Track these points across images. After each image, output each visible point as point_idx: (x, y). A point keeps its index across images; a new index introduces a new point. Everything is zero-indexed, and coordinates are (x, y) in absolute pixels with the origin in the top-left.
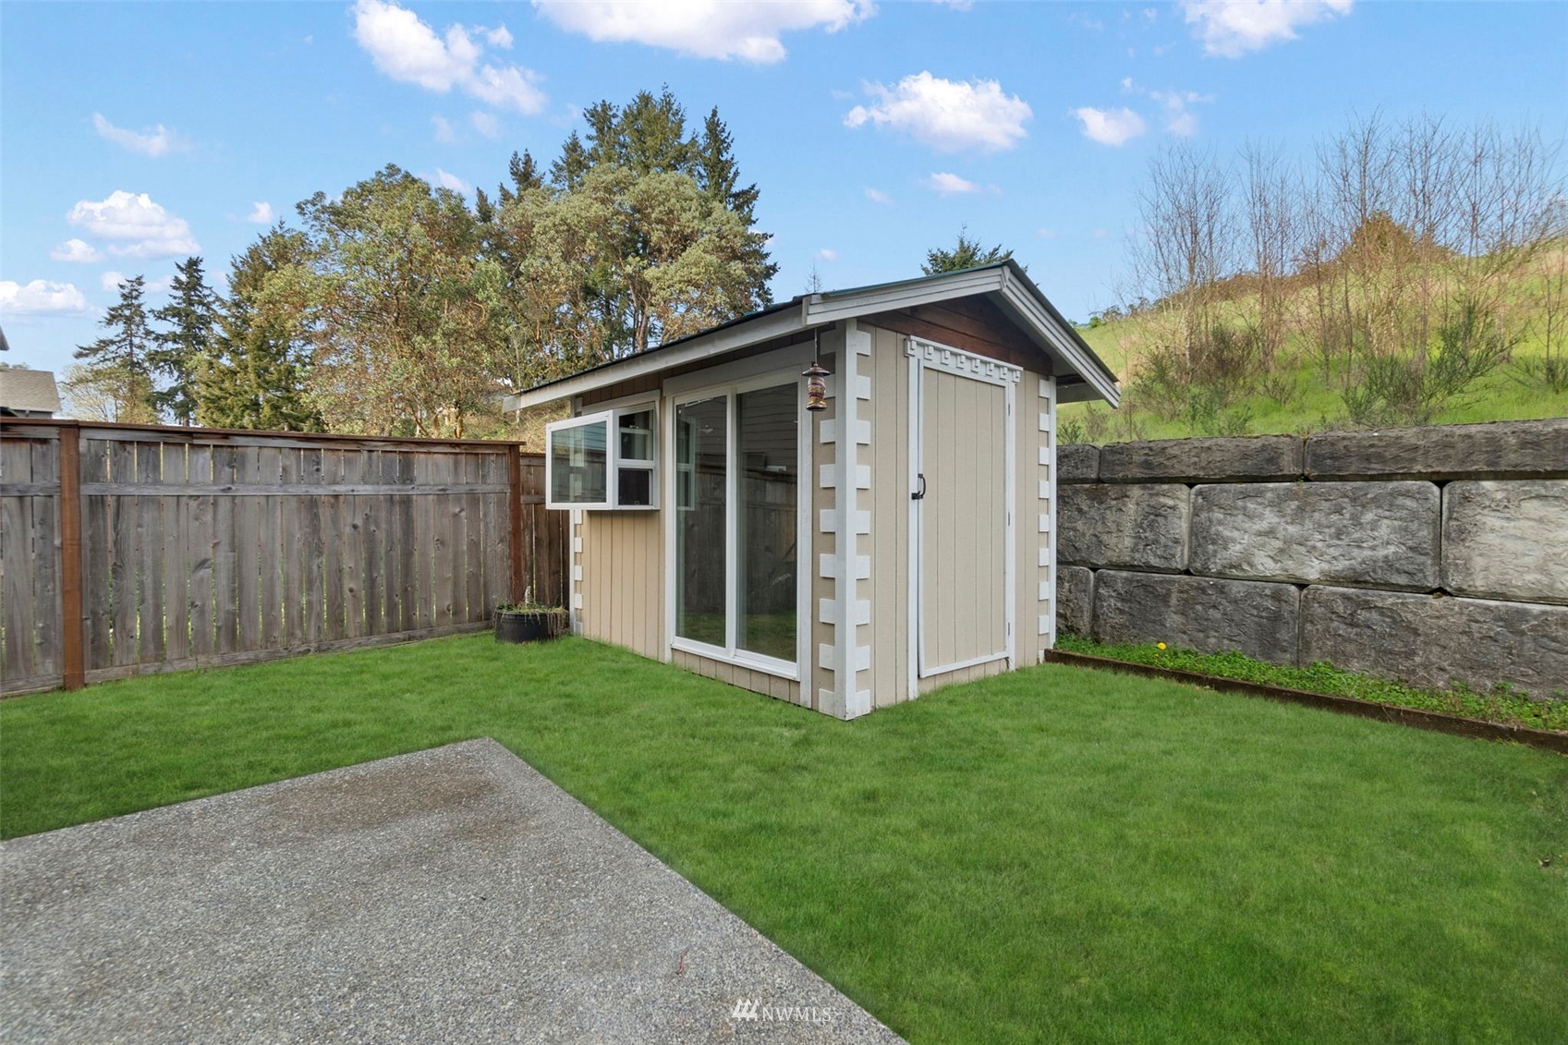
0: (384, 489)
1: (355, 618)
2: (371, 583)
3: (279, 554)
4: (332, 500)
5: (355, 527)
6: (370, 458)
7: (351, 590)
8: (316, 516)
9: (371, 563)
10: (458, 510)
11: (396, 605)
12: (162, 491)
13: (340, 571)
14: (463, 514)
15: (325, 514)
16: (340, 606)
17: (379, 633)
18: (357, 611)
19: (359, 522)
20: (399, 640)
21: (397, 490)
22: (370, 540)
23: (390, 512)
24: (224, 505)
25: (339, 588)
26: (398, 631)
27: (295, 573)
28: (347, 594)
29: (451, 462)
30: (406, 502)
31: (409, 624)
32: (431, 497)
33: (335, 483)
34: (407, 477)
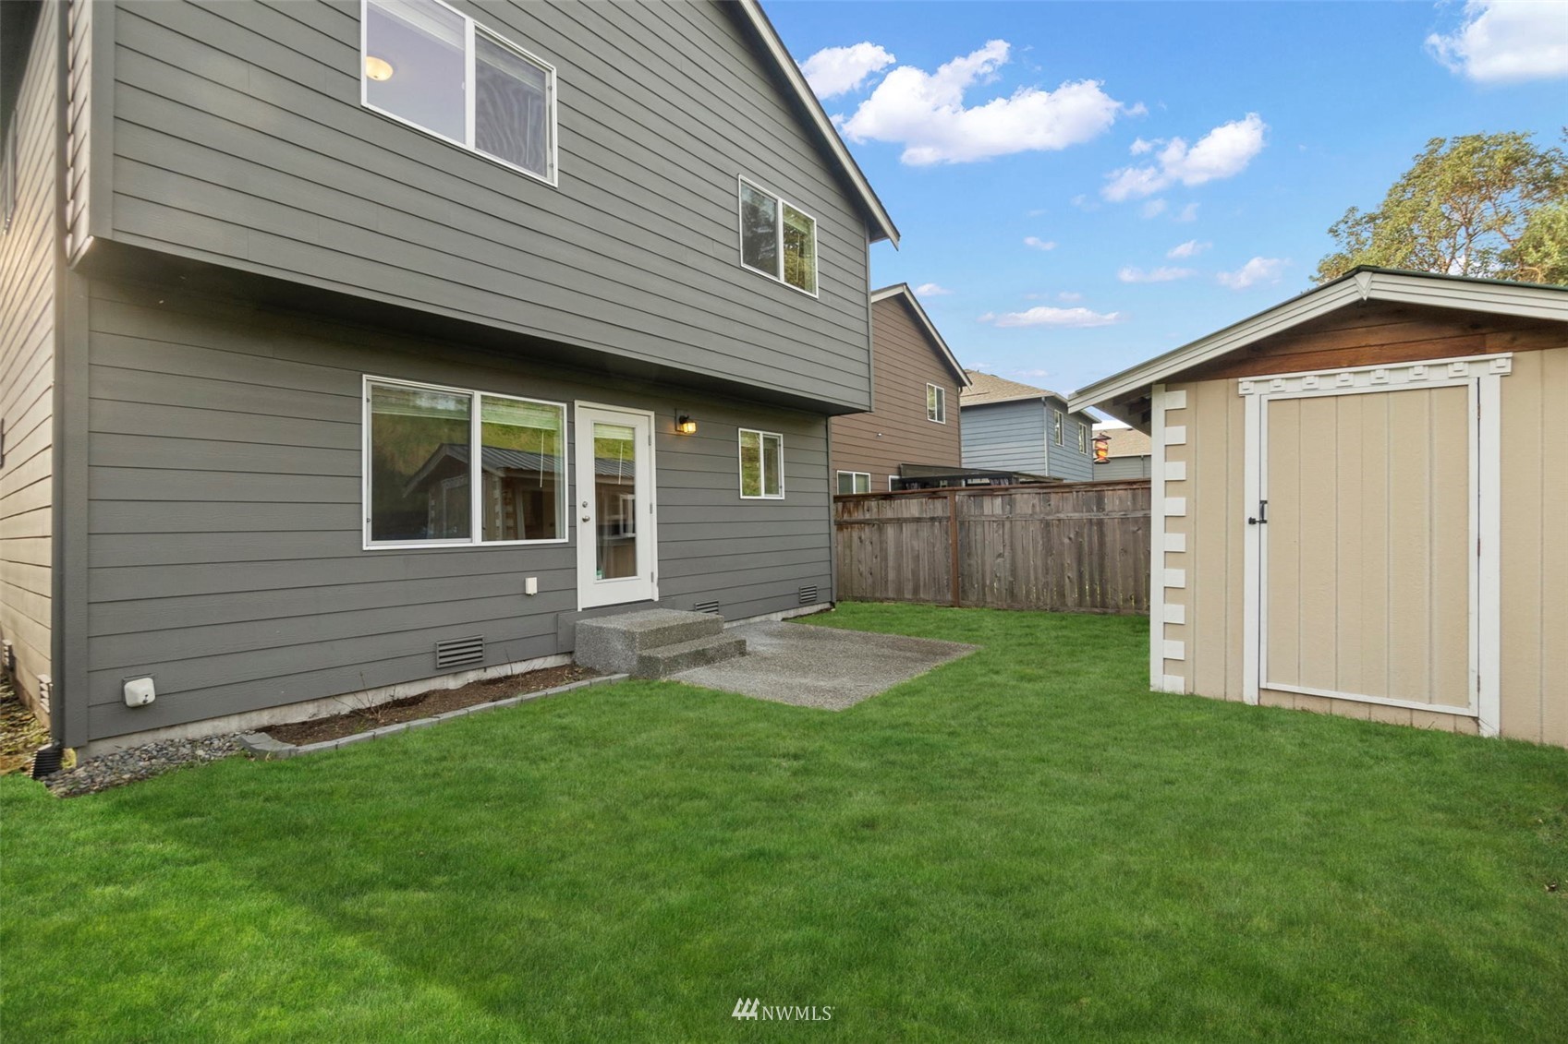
0: (1086, 515)
1: (1072, 597)
2: (1081, 574)
3: (1032, 553)
4: (1057, 522)
5: (1070, 539)
6: (1077, 496)
7: (1069, 577)
8: (1049, 532)
9: (1080, 561)
10: (1136, 528)
11: (1095, 590)
12: (984, 519)
13: (1062, 565)
14: (1140, 532)
15: (1055, 530)
16: (1063, 586)
17: (1086, 606)
18: (1072, 591)
19: (1072, 536)
20: (1097, 614)
21: (1094, 515)
22: (1080, 547)
23: (1090, 529)
24: (1007, 525)
25: (1062, 576)
26: (1097, 607)
27: (1039, 563)
28: (1067, 580)
29: (1130, 496)
30: (1100, 523)
31: (1104, 605)
32: (1116, 520)
33: (1058, 512)
34: (1101, 507)
